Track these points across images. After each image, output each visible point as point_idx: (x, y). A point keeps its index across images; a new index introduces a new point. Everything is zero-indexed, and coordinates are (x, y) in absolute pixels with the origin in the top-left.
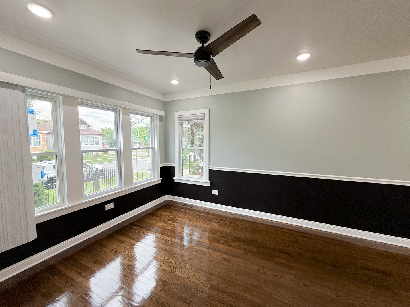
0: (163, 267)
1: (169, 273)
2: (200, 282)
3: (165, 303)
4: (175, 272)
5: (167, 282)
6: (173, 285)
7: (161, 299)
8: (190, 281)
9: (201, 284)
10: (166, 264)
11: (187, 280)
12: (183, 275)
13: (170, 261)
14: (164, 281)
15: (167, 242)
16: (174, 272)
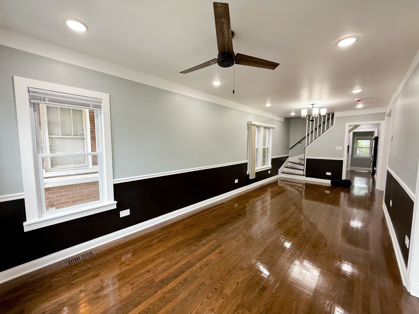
0: (215, 307)
1: (226, 301)
2: (244, 275)
3: (266, 307)
4: (226, 294)
5: (239, 303)
6: (245, 298)
7: (261, 311)
8: (241, 283)
9: (246, 275)
10: (211, 304)
11: (239, 285)
12: (233, 287)
13: (208, 298)
14: (237, 307)
15: (164, 299)
16: (226, 296)
